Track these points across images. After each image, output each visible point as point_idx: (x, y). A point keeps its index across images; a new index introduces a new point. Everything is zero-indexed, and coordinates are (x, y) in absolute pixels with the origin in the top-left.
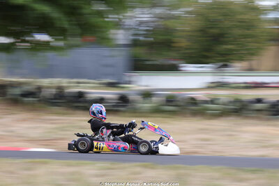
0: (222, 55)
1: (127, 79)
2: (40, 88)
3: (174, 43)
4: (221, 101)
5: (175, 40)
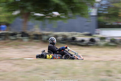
5: (120, 13)
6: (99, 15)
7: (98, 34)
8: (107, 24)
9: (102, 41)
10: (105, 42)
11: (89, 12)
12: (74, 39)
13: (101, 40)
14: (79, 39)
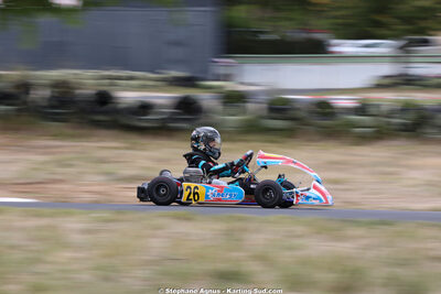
1: (222, 71)
2: (25, 87)
8: (263, 37)
10: (244, 113)
12: (103, 99)
13: (225, 103)
14: (128, 101)
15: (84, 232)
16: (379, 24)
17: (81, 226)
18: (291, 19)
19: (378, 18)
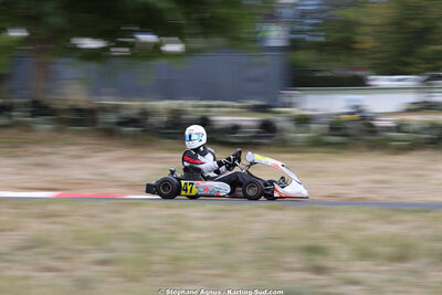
0: (428, 60)
1: (287, 100)
3: (355, 42)
4: (411, 128)
5: (358, 38)
6: (294, 45)
7: (290, 105)
8: (318, 74)
9: (301, 129)
11: (260, 35)
14: (224, 123)
15: (204, 218)
16: (406, 64)
17: (201, 214)
18: (339, 61)
19: (404, 59)
